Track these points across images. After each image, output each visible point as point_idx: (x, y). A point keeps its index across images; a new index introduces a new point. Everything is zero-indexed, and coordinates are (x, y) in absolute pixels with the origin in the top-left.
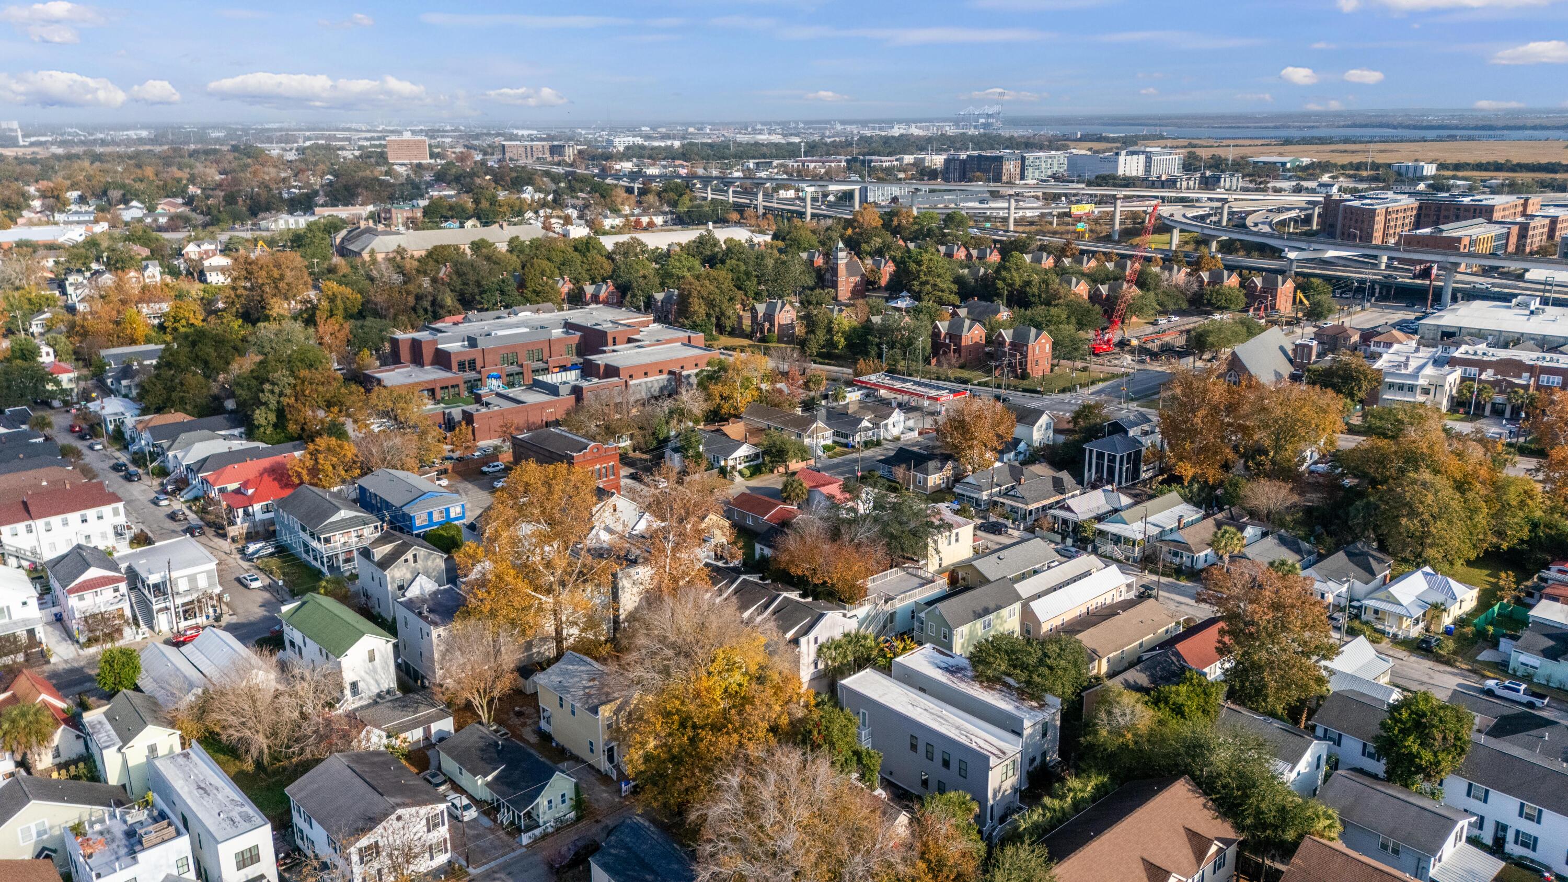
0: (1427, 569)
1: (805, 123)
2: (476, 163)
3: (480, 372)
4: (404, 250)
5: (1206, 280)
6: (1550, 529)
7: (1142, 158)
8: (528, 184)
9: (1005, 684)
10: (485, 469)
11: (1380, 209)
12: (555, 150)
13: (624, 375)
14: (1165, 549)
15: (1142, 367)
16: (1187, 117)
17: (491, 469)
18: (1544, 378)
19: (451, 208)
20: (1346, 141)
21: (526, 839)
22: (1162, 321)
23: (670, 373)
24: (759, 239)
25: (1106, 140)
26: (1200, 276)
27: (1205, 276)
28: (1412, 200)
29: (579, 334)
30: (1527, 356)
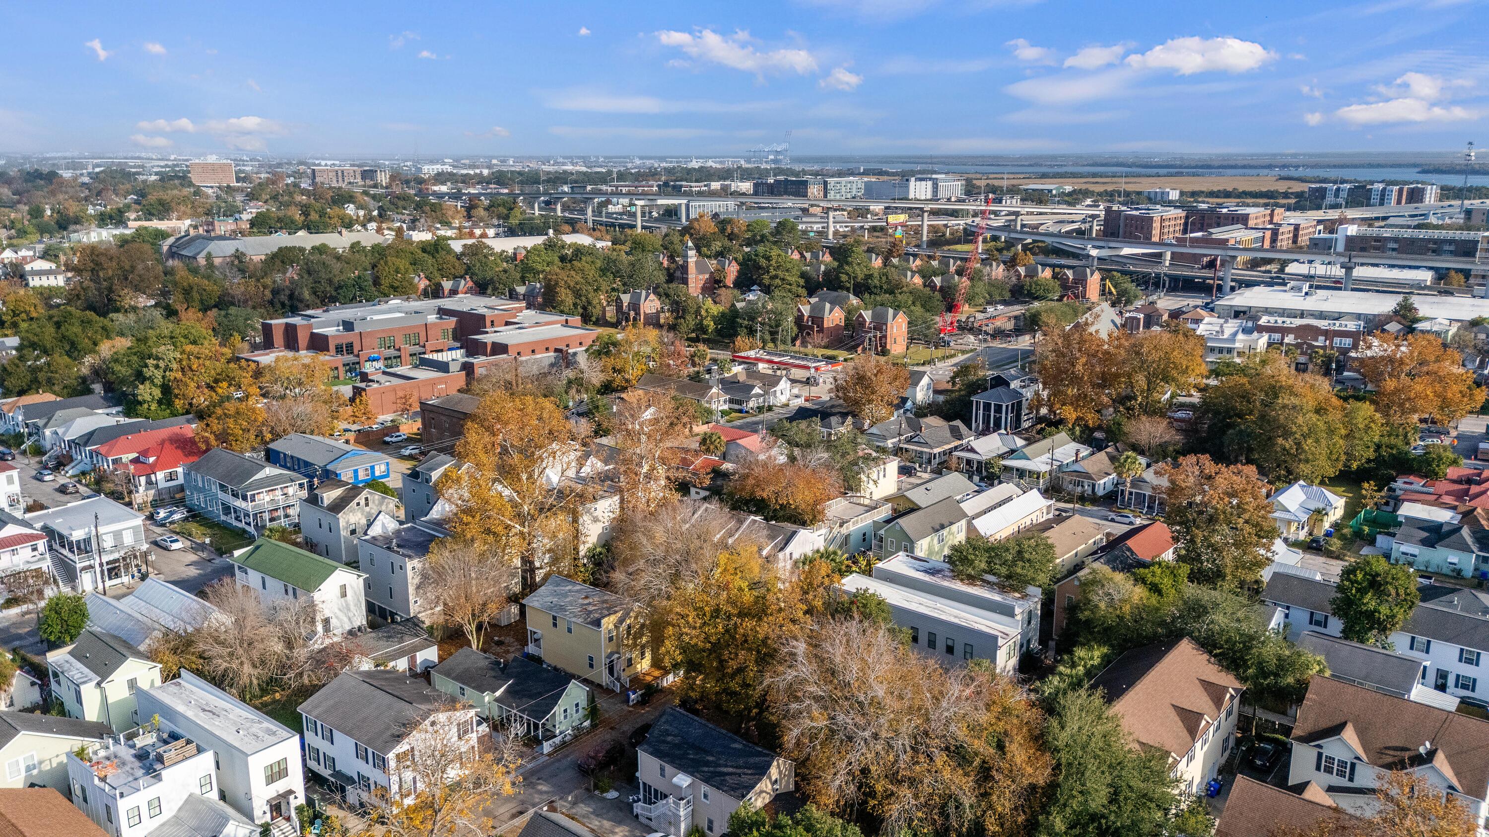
0: (1302, 482)
1: (605, 158)
2: (287, 185)
3: (358, 356)
4: (243, 254)
5: (1023, 274)
6: (1392, 448)
7: (930, 183)
8: (349, 202)
9: (984, 581)
10: (387, 439)
11: (1157, 217)
12: (366, 175)
13: (512, 353)
14: (1068, 478)
15: (984, 345)
16: (953, 157)
17: (394, 439)
18: (1337, 340)
19: (279, 220)
20: (1094, 175)
21: (547, 747)
22: (990, 309)
23: (556, 350)
24: (599, 244)
25: (887, 173)
26: (1017, 271)
27: (1022, 270)
28: (1180, 211)
29: (454, 319)
30: (1323, 324)
